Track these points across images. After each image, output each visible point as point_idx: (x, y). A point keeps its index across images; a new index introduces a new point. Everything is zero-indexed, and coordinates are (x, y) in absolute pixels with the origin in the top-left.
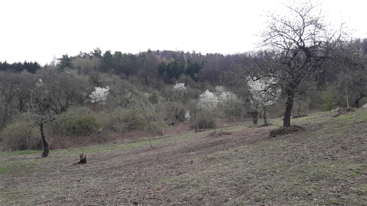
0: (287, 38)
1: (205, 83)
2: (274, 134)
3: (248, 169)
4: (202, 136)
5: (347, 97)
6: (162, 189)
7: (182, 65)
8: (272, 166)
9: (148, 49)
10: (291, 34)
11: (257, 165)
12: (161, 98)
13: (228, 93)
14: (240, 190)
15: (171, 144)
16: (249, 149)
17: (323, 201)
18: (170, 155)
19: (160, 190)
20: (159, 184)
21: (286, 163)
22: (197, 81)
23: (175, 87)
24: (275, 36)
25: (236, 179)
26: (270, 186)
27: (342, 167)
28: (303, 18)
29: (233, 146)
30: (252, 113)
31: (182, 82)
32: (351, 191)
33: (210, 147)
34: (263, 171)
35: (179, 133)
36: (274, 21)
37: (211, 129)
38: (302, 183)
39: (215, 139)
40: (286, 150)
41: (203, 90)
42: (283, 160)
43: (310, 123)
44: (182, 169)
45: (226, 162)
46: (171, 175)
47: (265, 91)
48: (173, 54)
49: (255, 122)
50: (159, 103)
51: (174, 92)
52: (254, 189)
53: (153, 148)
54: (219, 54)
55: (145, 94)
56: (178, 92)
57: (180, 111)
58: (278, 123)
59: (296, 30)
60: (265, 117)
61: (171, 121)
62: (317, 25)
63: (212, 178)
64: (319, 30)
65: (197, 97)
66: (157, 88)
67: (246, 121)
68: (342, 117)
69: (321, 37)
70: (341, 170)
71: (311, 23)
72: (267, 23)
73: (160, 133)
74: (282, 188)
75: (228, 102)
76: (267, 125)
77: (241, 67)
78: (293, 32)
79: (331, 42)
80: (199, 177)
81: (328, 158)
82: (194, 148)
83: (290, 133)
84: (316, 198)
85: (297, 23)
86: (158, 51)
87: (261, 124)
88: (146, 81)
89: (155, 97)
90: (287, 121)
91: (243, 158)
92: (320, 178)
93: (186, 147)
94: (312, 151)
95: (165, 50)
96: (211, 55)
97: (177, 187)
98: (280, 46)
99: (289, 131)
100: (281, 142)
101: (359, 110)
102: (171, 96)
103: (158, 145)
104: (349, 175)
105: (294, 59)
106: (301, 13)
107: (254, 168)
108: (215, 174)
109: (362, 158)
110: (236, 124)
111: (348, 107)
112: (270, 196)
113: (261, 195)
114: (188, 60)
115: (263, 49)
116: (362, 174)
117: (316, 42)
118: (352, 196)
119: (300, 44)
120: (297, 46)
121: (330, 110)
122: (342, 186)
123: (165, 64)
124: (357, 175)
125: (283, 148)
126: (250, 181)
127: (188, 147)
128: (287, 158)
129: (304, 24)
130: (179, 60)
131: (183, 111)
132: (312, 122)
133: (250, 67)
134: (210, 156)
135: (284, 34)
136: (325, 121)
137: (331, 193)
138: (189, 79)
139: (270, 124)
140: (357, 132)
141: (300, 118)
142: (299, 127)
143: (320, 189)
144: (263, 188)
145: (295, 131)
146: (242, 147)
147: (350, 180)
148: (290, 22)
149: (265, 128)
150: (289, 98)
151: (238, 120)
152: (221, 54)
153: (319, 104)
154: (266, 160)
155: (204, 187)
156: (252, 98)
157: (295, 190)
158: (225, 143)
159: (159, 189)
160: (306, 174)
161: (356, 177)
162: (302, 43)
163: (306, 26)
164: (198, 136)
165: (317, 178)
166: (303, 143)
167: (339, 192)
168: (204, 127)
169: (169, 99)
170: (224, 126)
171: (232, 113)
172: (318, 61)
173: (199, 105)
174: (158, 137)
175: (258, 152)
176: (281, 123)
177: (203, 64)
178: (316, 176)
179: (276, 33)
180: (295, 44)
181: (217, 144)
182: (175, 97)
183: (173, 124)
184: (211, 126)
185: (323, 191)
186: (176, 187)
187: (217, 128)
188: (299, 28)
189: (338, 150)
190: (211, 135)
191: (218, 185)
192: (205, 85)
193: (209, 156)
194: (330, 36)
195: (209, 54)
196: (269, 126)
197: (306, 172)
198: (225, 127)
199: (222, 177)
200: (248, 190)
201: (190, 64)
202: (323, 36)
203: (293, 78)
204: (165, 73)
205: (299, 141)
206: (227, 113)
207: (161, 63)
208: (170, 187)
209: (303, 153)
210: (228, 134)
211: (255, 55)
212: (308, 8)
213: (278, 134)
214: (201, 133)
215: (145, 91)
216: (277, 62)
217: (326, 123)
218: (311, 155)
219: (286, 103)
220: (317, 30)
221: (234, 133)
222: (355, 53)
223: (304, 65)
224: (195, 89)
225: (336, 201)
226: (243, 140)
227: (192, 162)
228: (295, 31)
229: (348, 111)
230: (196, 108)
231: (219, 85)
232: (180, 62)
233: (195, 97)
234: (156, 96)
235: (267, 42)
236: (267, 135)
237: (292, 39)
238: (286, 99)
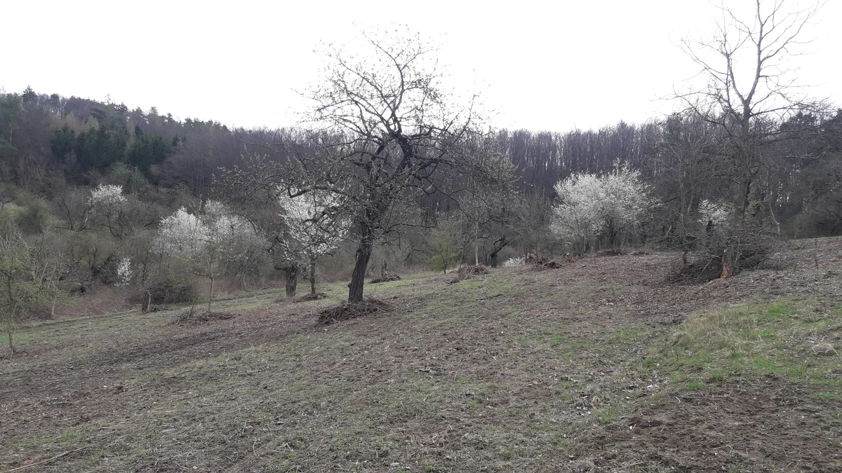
0: (366, 110)
1: (178, 191)
2: (327, 318)
3: (258, 401)
4: (160, 322)
5: (476, 245)
6: (26, 462)
7: (119, 140)
8: (315, 392)
9: (25, 88)
10: (375, 102)
11: (281, 390)
12: (52, 220)
13: (235, 220)
14: (230, 453)
15: (71, 343)
16: (268, 354)
17: (408, 468)
18: (65, 372)
19: (19, 465)
20: (17, 451)
21: (343, 384)
22: (156, 184)
23: (95, 194)
24: (342, 101)
25: (224, 426)
26: (301, 440)
27: (452, 390)
28: (400, 71)
29: (232, 347)
30: (286, 269)
31: (116, 184)
32: (465, 441)
33: (174, 350)
34: (290, 405)
35: (97, 313)
36: (342, 69)
37: (185, 306)
38: (371, 428)
39: (190, 331)
40: (347, 355)
41: (172, 207)
42: (338, 376)
43: (403, 296)
44: (89, 408)
45: (207, 388)
46: (57, 425)
47: (314, 221)
48: (97, 110)
49: (291, 290)
50: (47, 233)
51: (93, 206)
52: (265, 449)
53: (17, 354)
54: (219, 124)
55: (6, 206)
56: (105, 208)
57: (104, 256)
58: (338, 293)
59: (386, 96)
60: (313, 279)
61: (77, 282)
62: (427, 91)
63: (166, 428)
64: (432, 103)
65: (153, 223)
66: (44, 192)
67: (273, 286)
68: (464, 284)
69: (435, 118)
70: (450, 397)
71: (417, 84)
72: (327, 69)
73: (43, 314)
74: (327, 442)
75: (232, 242)
76: (315, 298)
77: (264, 161)
78: (379, 99)
79: (451, 130)
80: (133, 428)
81: (428, 372)
82: (132, 353)
83: (360, 316)
84: (395, 462)
85: (388, 80)
86: (55, 97)
87: (302, 295)
88: (14, 172)
89: (35, 216)
90: (356, 289)
91: (250, 375)
92: (409, 415)
93: (110, 351)
94: (400, 356)
95: (77, 96)
96: (197, 124)
97: (71, 456)
98: (352, 126)
99: (360, 311)
100: (341, 336)
101: (495, 272)
102: (83, 217)
103: (33, 345)
104: (464, 407)
105: (378, 157)
106: (399, 61)
107: (272, 400)
108: (175, 417)
109: (491, 371)
110: (248, 294)
111: (477, 264)
112: (299, 464)
113: (278, 462)
114: (138, 130)
115: (316, 126)
116: (488, 405)
117: (423, 127)
118: (465, 452)
119: (392, 127)
120: (386, 131)
121: (445, 268)
122: (449, 431)
123: (73, 132)
124: (478, 407)
125: (342, 350)
126: (258, 429)
127: (117, 351)
128: (347, 372)
129: (403, 85)
130: (113, 127)
131: (114, 258)
132: (407, 292)
133: (283, 164)
134: (169, 373)
135: (362, 101)
136: (432, 292)
137: (426, 449)
138: (137, 175)
139: (322, 294)
140: (486, 318)
141: (385, 283)
142: (380, 303)
143: (407, 441)
144: (286, 446)
145: (371, 312)
146: (253, 348)
147: (465, 417)
148: (374, 76)
149: (312, 303)
150: (363, 241)
151: (252, 285)
152: (222, 125)
153: (425, 256)
154: (301, 377)
155: (143, 451)
156: (287, 236)
157: (354, 446)
158: (213, 339)
159: (15, 463)
160: (381, 408)
161: (476, 412)
162: (396, 124)
163: (408, 89)
164: (148, 323)
165: (402, 417)
166: (384, 339)
167: (441, 445)
168: (166, 299)
169: (77, 224)
170: (219, 297)
171: (241, 267)
172: (426, 166)
173: (157, 244)
174: (34, 324)
175: (288, 361)
176: (345, 294)
177: (175, 144)
178: (400, 412)
179: (345, 96)
180: (382, 126)
181: (195, 341)
182: (94, 220)
183: (82, 290)
184: (184, 296)
185: (411, 444)
186: (66, 455)
187: (200, 303)
188: (393, 92)
189: (450, 354)
190: (183, 319)
191: (180, 444)
192: (177, 194)
193: (167, 372)
194: (450, 118)
195: (193, 121)
196: (320, 299)
197: (383, 404)
198: (220, 300)
199: (193, 425)
200: (252, 451)
201: (142, 140)
202: (438, 115)
203: (373, 197)
204: (72, 157)
205: (376, 333)
206: (228, 268)
207: (60, 129)
208: (50, 457)
209: (381, 359)
210: (225, 319)
211: (302, 138)
212: (413, 53)
213: (336, 318)
214: (159, 313)
215: (7, 200)
216: (342, 159)
217: (433, 296)
218: (396, 365)
219: (358, 251)
220: (428, 101)
221: (239, 315)
222: (493, 158)
223: (397, 172)
224: (151, 202)
225: (433, 465)
226: (260, 332)
227: (120, 388)
228: (384, 97)
229: (476, 271)
230: (150, 251)
231: (213, 199)
232: (115, 132)
233: (148, 222)
234: (39, 213)
235: (325, 112)
236: (314, 321)
237: (378, 115)
238: (357, 243)
